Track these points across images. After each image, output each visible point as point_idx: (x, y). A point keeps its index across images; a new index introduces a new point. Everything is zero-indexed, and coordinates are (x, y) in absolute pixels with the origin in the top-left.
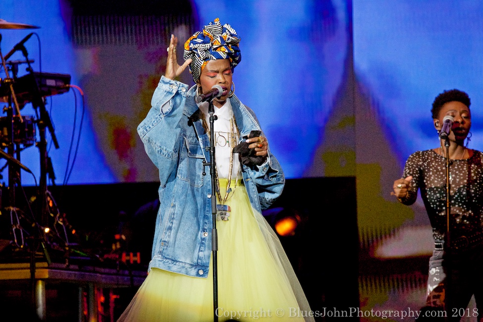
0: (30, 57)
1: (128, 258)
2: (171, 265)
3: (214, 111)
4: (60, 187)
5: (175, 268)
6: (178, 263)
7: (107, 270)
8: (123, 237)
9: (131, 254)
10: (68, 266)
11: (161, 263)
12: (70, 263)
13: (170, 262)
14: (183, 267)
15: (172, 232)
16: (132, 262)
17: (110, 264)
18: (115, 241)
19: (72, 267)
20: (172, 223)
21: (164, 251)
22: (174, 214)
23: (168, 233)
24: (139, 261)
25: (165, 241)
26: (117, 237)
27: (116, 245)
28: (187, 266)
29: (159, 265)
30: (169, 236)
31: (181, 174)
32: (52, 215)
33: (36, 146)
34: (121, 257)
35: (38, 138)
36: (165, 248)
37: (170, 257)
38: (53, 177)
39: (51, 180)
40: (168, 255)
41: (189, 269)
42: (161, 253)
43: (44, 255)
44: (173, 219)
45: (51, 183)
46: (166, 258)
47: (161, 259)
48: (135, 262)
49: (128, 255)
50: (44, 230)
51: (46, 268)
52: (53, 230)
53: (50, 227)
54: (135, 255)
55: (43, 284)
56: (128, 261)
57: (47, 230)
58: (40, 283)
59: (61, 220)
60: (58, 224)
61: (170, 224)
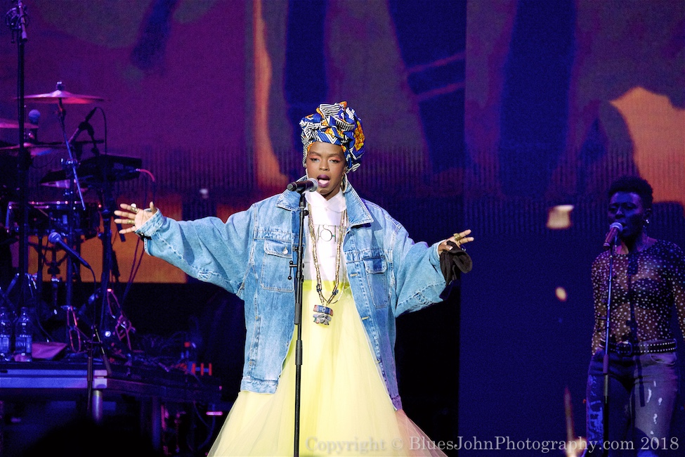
0: (96, 137)
1: (198, 369)
4: (124, 284)
5: (262, 388)
6: (264, 383)
8: (194, 345)
9: (202, 365)
11: (251, 384)
12: (133, 372)
13: (258, 383)
14: (267, 385)
15: (259, 348)
16: (202, 374)
18: (185, 349)
19: (134, 377)
20: (258, 338)
21: (253, 371)
22: (259, 328)
23: (255, 350)
24: (210, 374)
25: (253, 360)
26: (187, 345)
27: (185, 355)
29: (249, 387)
30: (256, 354)
31: (264, 282)
32: (114, 317)
33: (99, 238)
34: (190, 367)
35: (102, 229)
36: (253, 367)
37: (258, 377)
38: (117, 274)
39: (114, 277)
40: (256, 375)
42: (250, 373)
43: (103, 362)
44: (259, 334)
45: (114, 280)
46: (255, 379)
47: (250, 381)
48: (206, 374)
49: (198, 365)
50: (104, 333)
51: (105, 377)
52: (114, 334)
53: (111, 330)
54: (206, 366)
55: (100, 395)
56: (198, 373)
57: (107, 334)
58: (97, 393)
59: (124, 323)
60: (120, 328)
61: (256, 340)
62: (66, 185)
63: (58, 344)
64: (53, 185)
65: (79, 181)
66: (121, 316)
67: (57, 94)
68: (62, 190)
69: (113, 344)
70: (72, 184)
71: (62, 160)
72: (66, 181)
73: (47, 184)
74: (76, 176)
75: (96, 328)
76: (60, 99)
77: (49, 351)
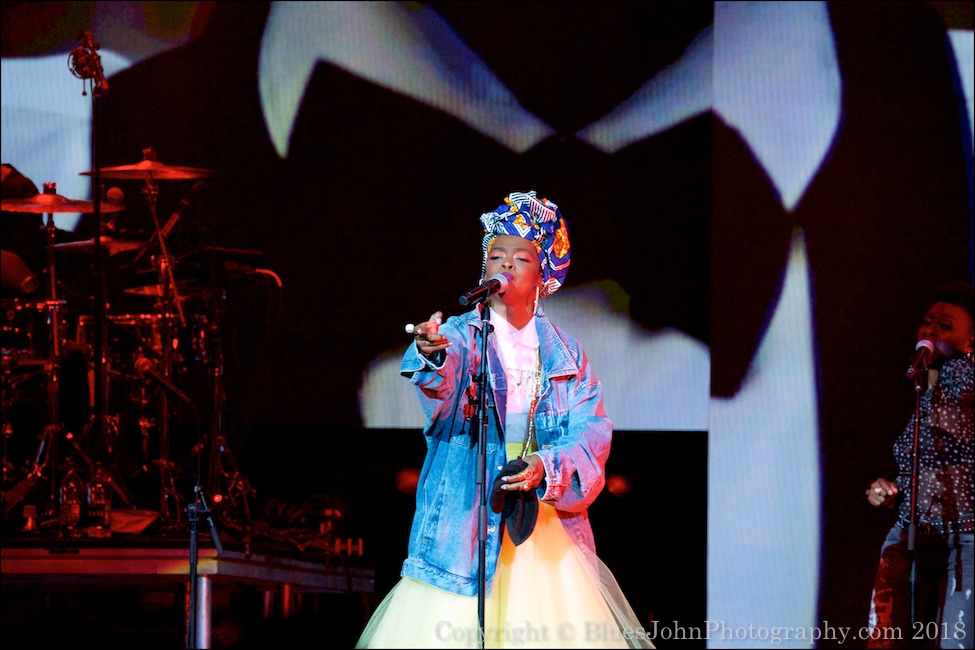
1: (344, 547)
2: (436, 577)
3: (489, 319)
5: (442, 582)
6: (445, 576)
7: (309, 565)
8: (338, 513)
9: (350, 541)
10: (248, 556)
11: (423, 571)
12: (253, 551)
13: (435, 571)
14: (454, 582)
16: (350, 553)
17: (313, 555)
18: (326, 519)
19: (254, 557)
20: (439, 510)
21: (428, 554)
22: (442, 496)
23: (432, 525)
24: (361, 552)
25: (428, 538)
26: (328, 512)
27: (326, 526)
28: (460, 580)
29: (420, 574)
30: (435, 530)
32: (227, 475)
34: (332, 544)
36: (429, 548)
37: (436, 564)
40: (432, 560)
41: (463, 586)
42: (422, 555)
43: (211, 538)
44: (441, 503)
46: (430, 565)
47: (421, 566)
48: (355, 553)
49: (344, 542)
50: (213, 497)
51: (214, 558)
52: (226, 497)
53: (223, 493)
54: (355, 543)
55: (208, 584)
56: (344, 552)
57: (218, 498)
58: (204, 583)
59: (240, 483)
60: (235, 490)
61: (435, 512)
62: (159, 290)
63: (148, 513)
64: (141, 292)
65: (177, 285)
66: (237, 473)
67: (145, 165)
68: (153, 298)
69: (224, 514)
70: (166, 289)
71: (153, 257)
72: (158, 287)
73: (132, 291)
74: (172, 280)
75: (202, 490)
76: (149, 172)
77: (136, 523)
